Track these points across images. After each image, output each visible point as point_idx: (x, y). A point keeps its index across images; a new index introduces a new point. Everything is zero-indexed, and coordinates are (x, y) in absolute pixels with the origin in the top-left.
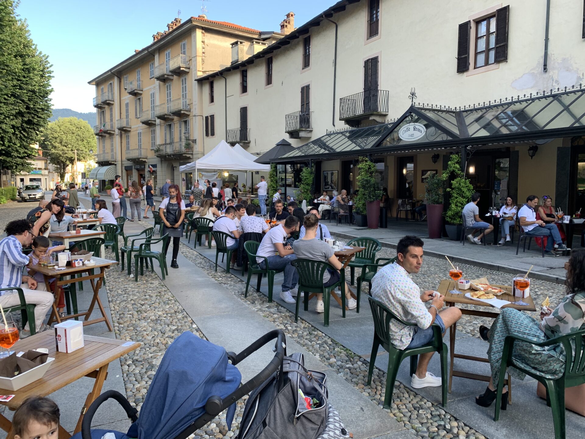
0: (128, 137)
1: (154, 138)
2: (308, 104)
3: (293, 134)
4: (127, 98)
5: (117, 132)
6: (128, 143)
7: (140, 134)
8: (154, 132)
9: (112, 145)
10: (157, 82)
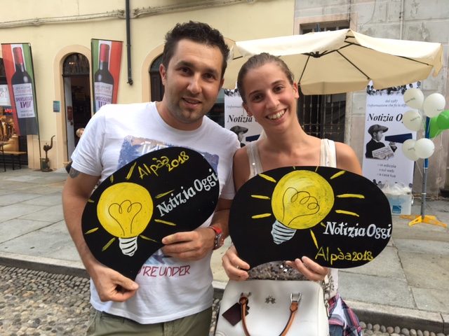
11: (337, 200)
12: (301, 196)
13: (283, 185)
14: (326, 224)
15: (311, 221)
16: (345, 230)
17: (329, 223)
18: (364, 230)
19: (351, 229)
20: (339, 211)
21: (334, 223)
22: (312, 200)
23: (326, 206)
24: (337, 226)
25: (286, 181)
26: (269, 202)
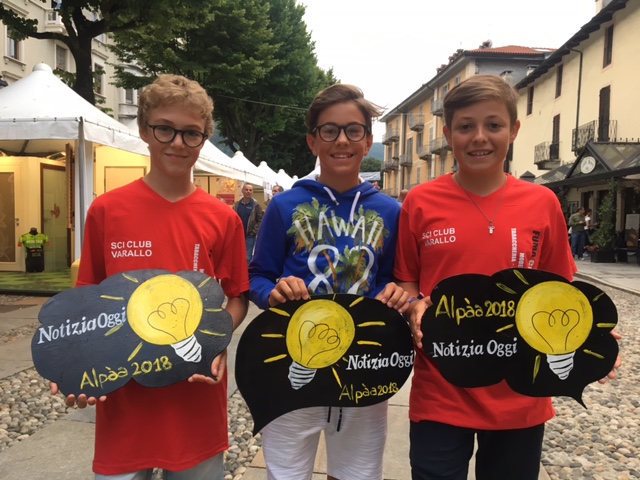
0: (409, 172)
1: (430, 173)
2: (558, 133)
3: (541, 165)
4: (411, 134)
5: (400, 167)
6: (409, 178)
7: (419, 169)
8: (430, 166)
9: (396, 181)
10: (435, 117)
11: (358, 330)
12: (319, 328)
13: (298, 319)
14: (348, 359)
15: (332, 357)
16: (369, 362)
17: (351, 357)
18: (387, 359)
19: (374, 361)
20: (361, 343)
21: (357, 356)
22: (331, 333)
23: (347, 338)
24: (360, 359)
25: (301, 314)
26: (284, 340)
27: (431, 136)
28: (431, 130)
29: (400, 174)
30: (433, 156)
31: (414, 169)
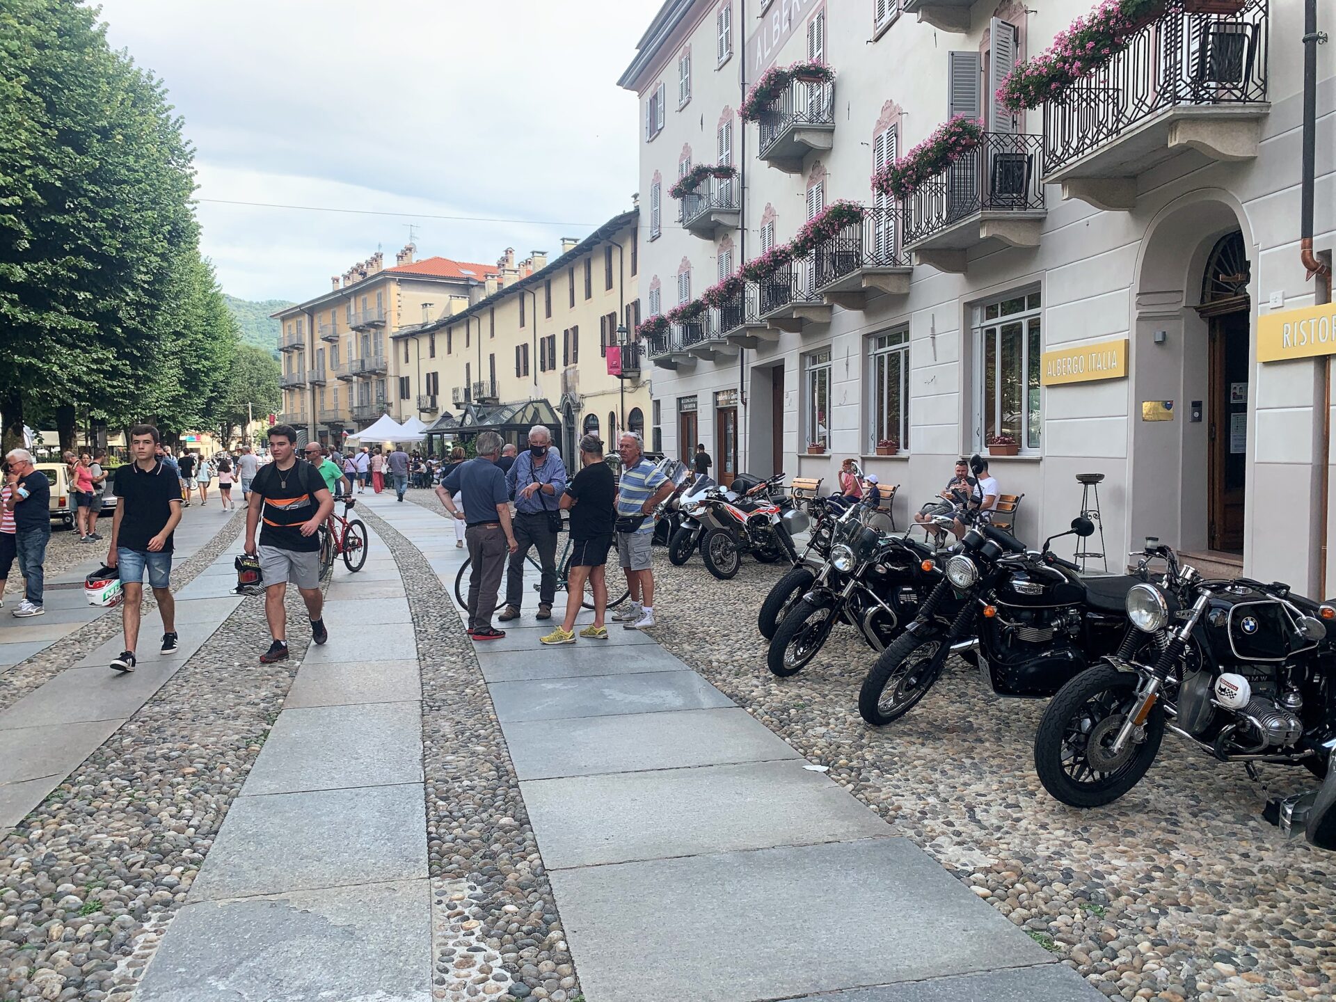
0: (322, 393)
1: (351, 397)
4: (320, 343)
5: (308, 385)
6: (322, 401)
7: (336, 391)
8: (351, 389)
9: (302, 403)
10: (354, 332)
27: (350, 353)
28: (350, 344)
29: (308, 394)
30: (355, 378)
31: (329, 390)
